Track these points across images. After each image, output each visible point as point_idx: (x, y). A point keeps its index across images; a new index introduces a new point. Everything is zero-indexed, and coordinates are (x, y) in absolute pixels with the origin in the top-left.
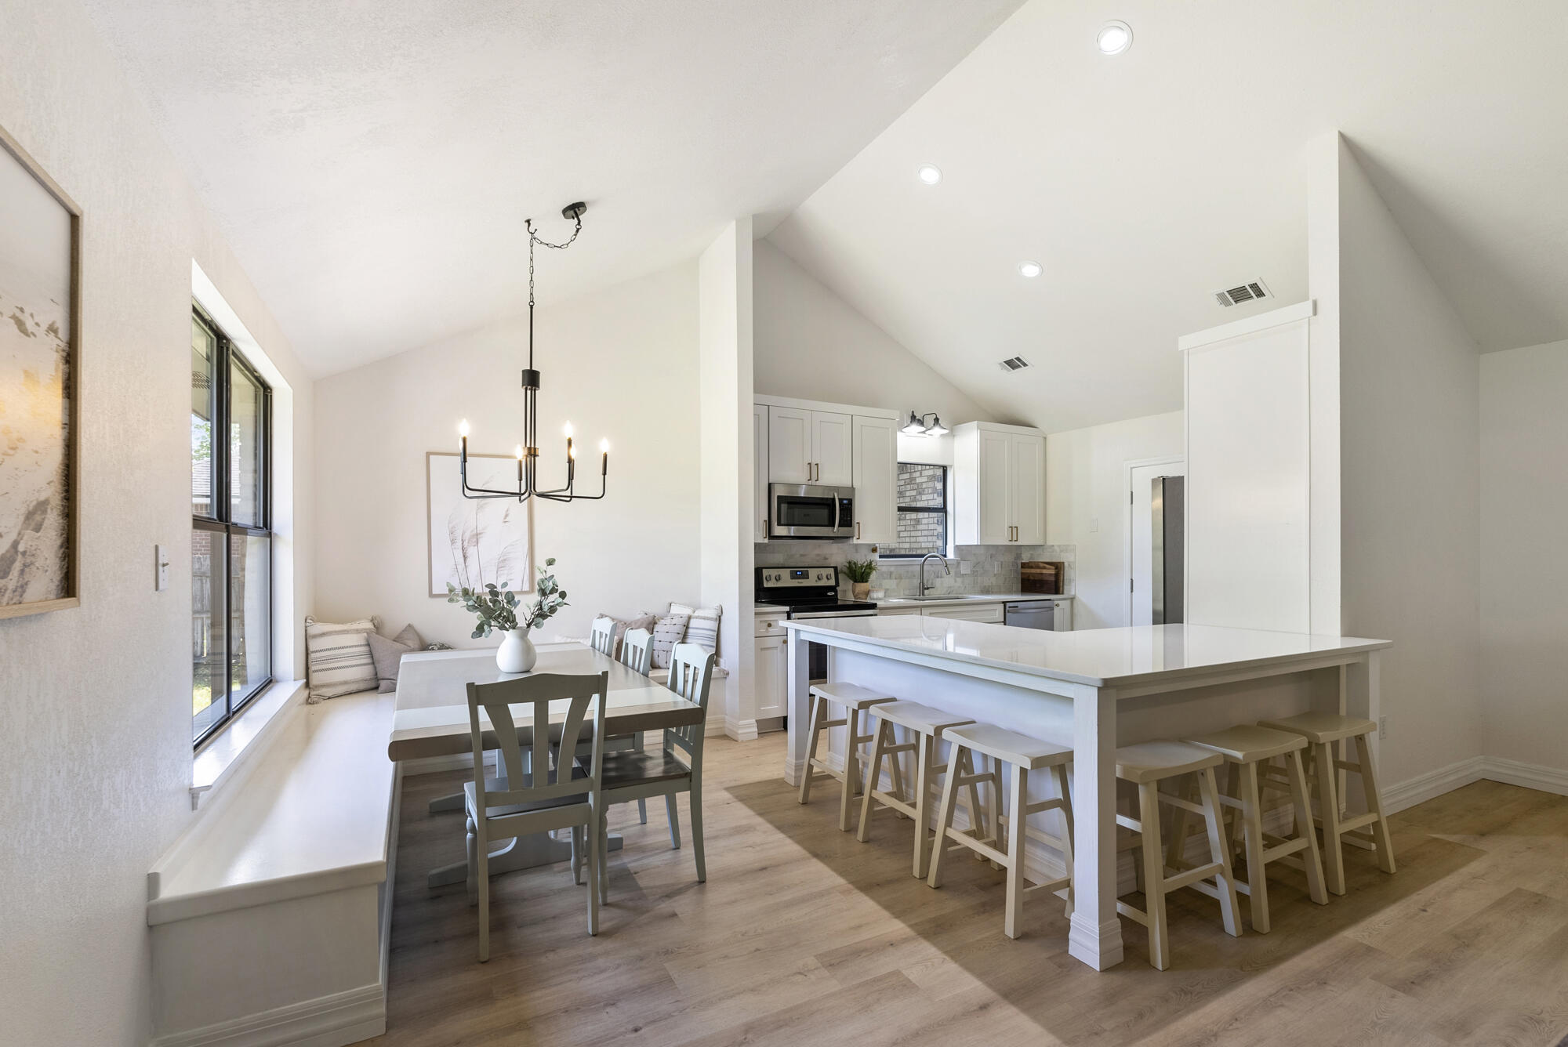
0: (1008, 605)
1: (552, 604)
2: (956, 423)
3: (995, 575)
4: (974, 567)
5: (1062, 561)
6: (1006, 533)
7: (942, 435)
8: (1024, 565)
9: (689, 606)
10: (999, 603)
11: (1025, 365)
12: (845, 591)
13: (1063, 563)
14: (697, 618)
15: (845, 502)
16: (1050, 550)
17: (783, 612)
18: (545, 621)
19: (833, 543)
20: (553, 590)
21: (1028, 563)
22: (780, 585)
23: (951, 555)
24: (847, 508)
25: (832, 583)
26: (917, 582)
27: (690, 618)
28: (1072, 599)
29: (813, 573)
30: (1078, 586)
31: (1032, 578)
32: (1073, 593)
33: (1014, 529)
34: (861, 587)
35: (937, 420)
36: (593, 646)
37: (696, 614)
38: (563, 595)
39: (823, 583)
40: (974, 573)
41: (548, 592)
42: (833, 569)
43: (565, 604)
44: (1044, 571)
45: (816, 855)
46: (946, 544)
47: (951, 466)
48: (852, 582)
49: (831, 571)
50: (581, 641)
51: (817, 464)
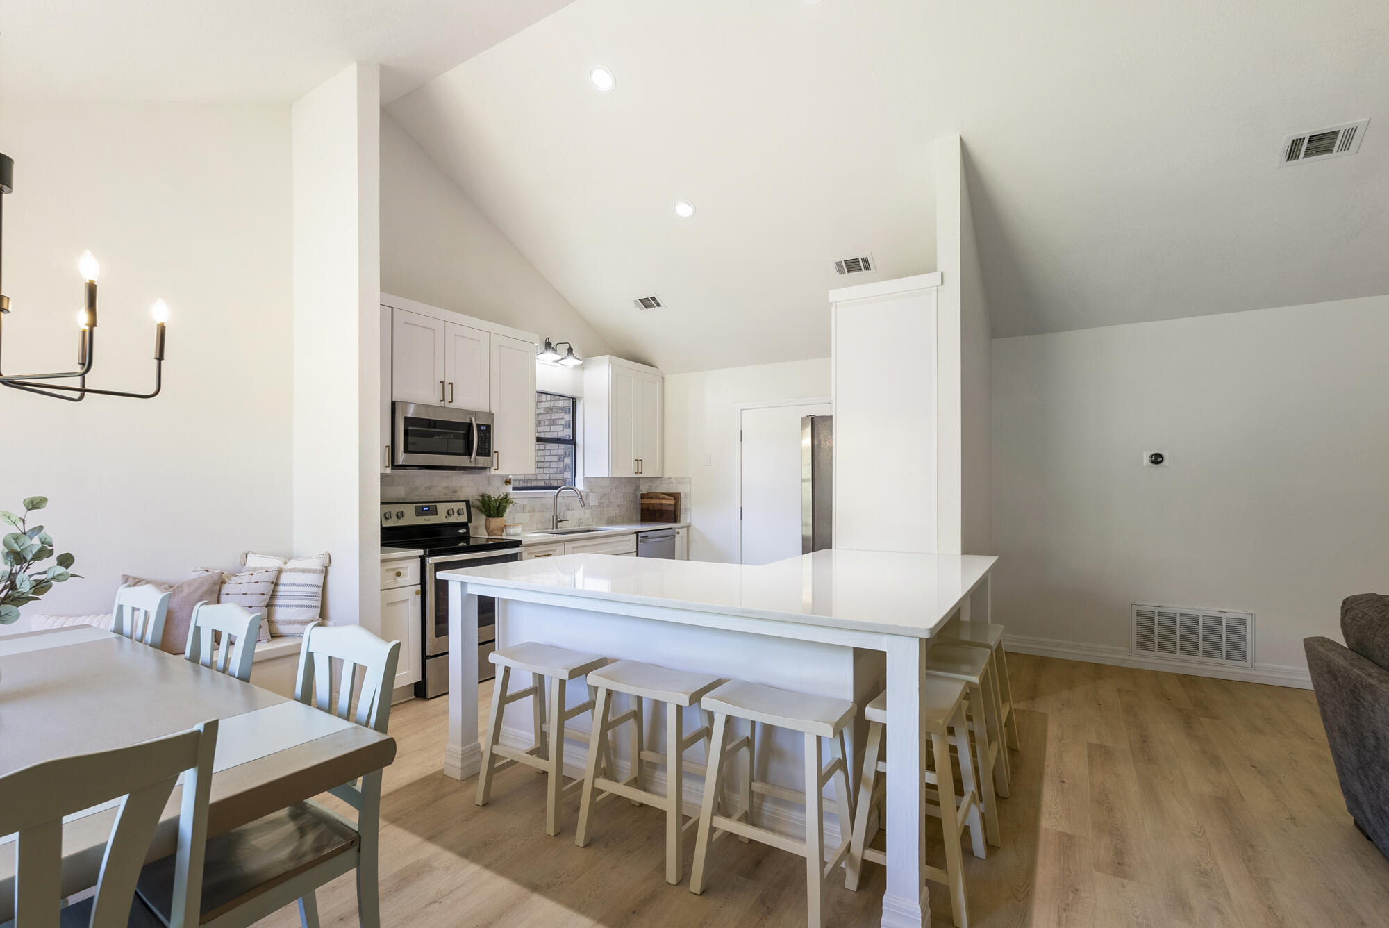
0: (640, 535)
1: (42, 577)
2: (588, 356)
3: (618, 506)
4: (601, 498)
5: (678, 492)
6: (633, 465)
7: (576, 367)
8: (643, 496)
9: (275, 555)
10: (632, 533)
11: (659, 305)
12: (476, 527)
13: (680, 494)
14: (291, 571)
15: (482, 428)
16: (666, 482)
17: (415, 557)
18: (21, 609)
19: (463, 474)
20: (43, 553)
21: (648, 494)
22: (402, 523)
23: (580, 486)
24: (486, 433)
25: (464, 518)
26: (549, 515)
27: (280, 572)
28: (688, 527)
29: (442, 508)
30: (693, 515)
31: (651, 508)
32: (689, 521)
33: (639, 461)
34: (496, 522)
35: (570, 350)
36: (118, 630)
37: (290, 565)
38: (66, 560)
39: (454, 519)
40: (601, 505)
41: (29, 557)
42: (464, 503)
43: (73, 576)
44: (664, 502)
45: (535, 888)
46: (575, 476)
47: (581, 398)
48: (485, 517)
49: (463, 506)
50: (94, 624)
51: (451, 384)
